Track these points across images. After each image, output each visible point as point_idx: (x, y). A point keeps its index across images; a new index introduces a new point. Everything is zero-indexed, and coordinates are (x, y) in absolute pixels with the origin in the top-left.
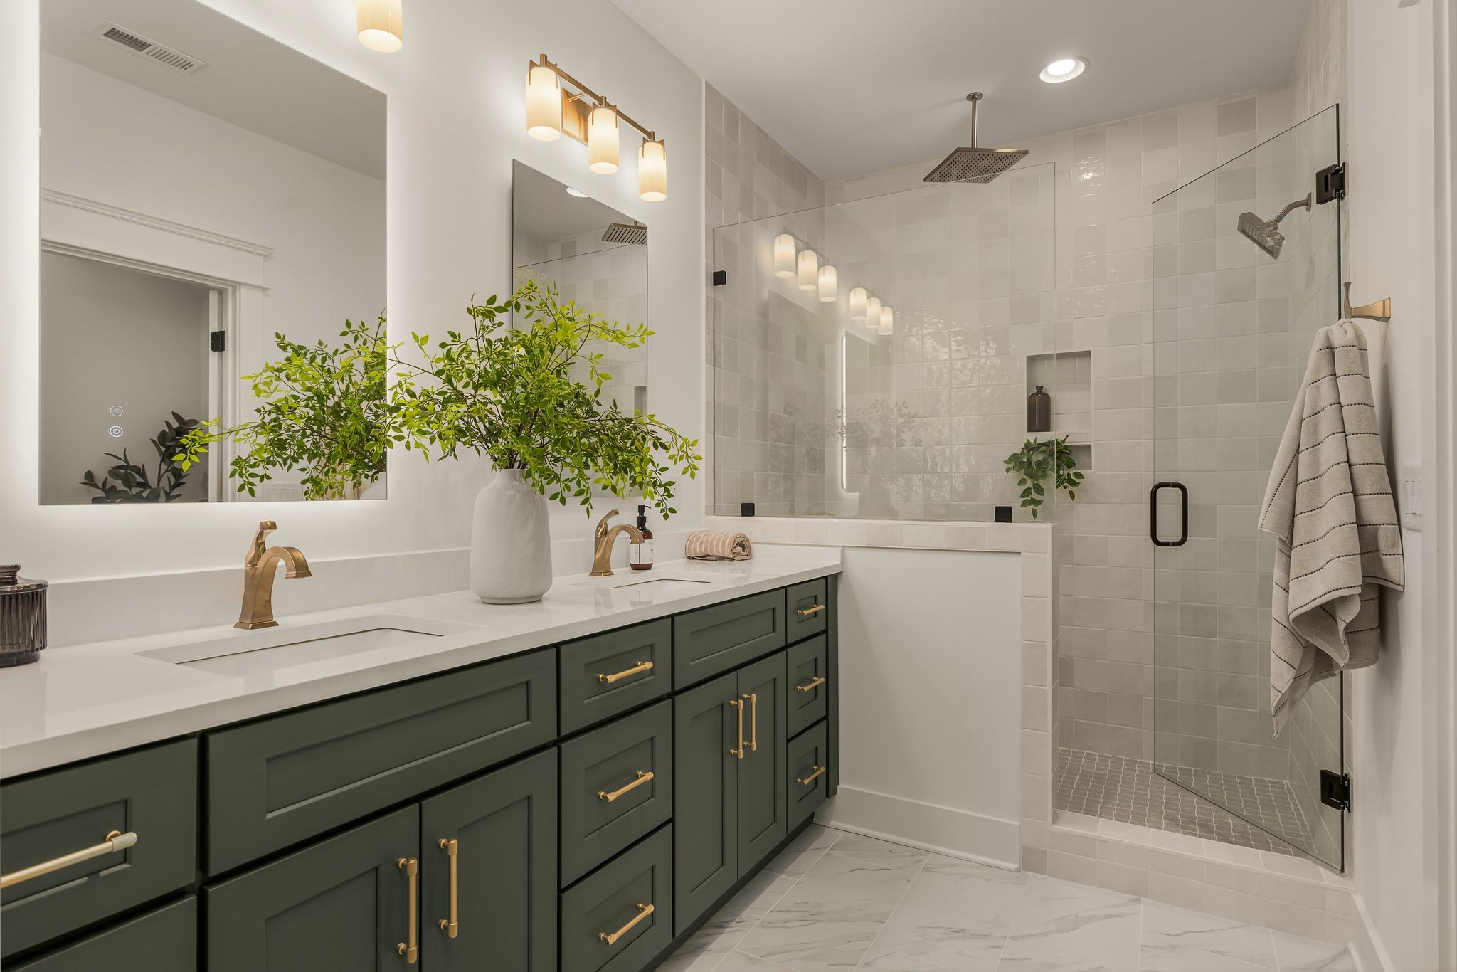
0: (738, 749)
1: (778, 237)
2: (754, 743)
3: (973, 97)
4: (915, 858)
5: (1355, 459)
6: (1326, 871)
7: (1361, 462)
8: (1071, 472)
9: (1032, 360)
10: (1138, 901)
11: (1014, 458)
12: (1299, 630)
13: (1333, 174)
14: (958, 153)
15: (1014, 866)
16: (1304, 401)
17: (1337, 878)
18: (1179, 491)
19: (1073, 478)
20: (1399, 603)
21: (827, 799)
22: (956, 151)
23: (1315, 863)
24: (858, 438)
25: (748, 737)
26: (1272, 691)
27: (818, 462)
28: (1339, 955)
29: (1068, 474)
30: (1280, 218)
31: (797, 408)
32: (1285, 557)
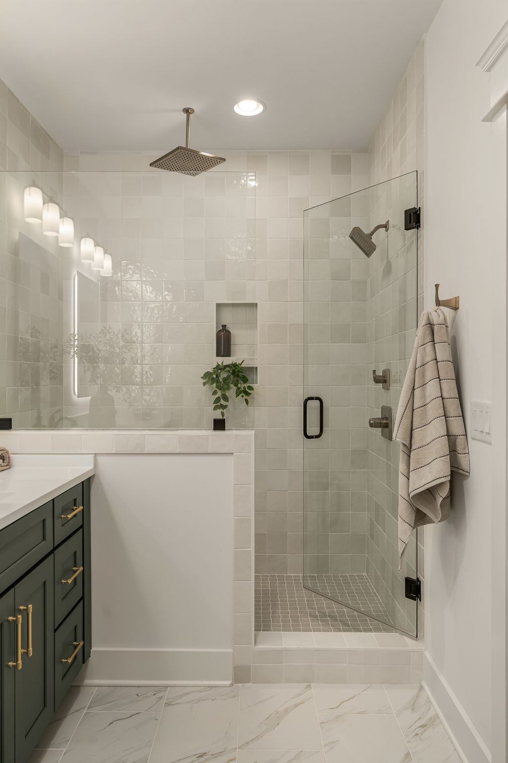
0: (16, 660)
1: (28, 188)
2: (31, 649)
3: (187, 111)
4: (158, 695)
5: (445, 395)
6: (408, 639)
7: (449, 397)
8: (246, 385)
9: (219, 306)
10: (309, 686)
11: (207, 375)
12: (414, 502)
13: (414, 213)
14: (179, 151)
15: (228, 683)
16: (417, 357)
17: (414, 642)
18: (318, 402)
19: (247, 389)
20: (464, 482)
21: (83, 665)
22: (178, 148)
23: (402, 634)
24: (89, 355)
25: (26, 645)
26: (400, 542)
27: (58, 375)
28: (419, 692)
29: (244, 387)
30: (373, 233)
31: (37, 330)
32: (406, 456)
